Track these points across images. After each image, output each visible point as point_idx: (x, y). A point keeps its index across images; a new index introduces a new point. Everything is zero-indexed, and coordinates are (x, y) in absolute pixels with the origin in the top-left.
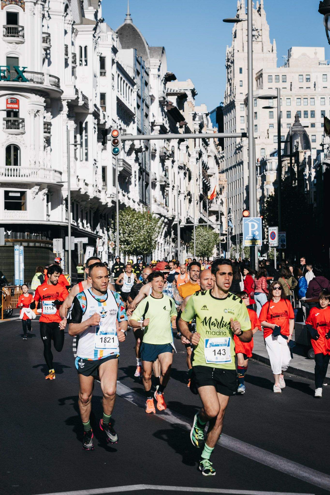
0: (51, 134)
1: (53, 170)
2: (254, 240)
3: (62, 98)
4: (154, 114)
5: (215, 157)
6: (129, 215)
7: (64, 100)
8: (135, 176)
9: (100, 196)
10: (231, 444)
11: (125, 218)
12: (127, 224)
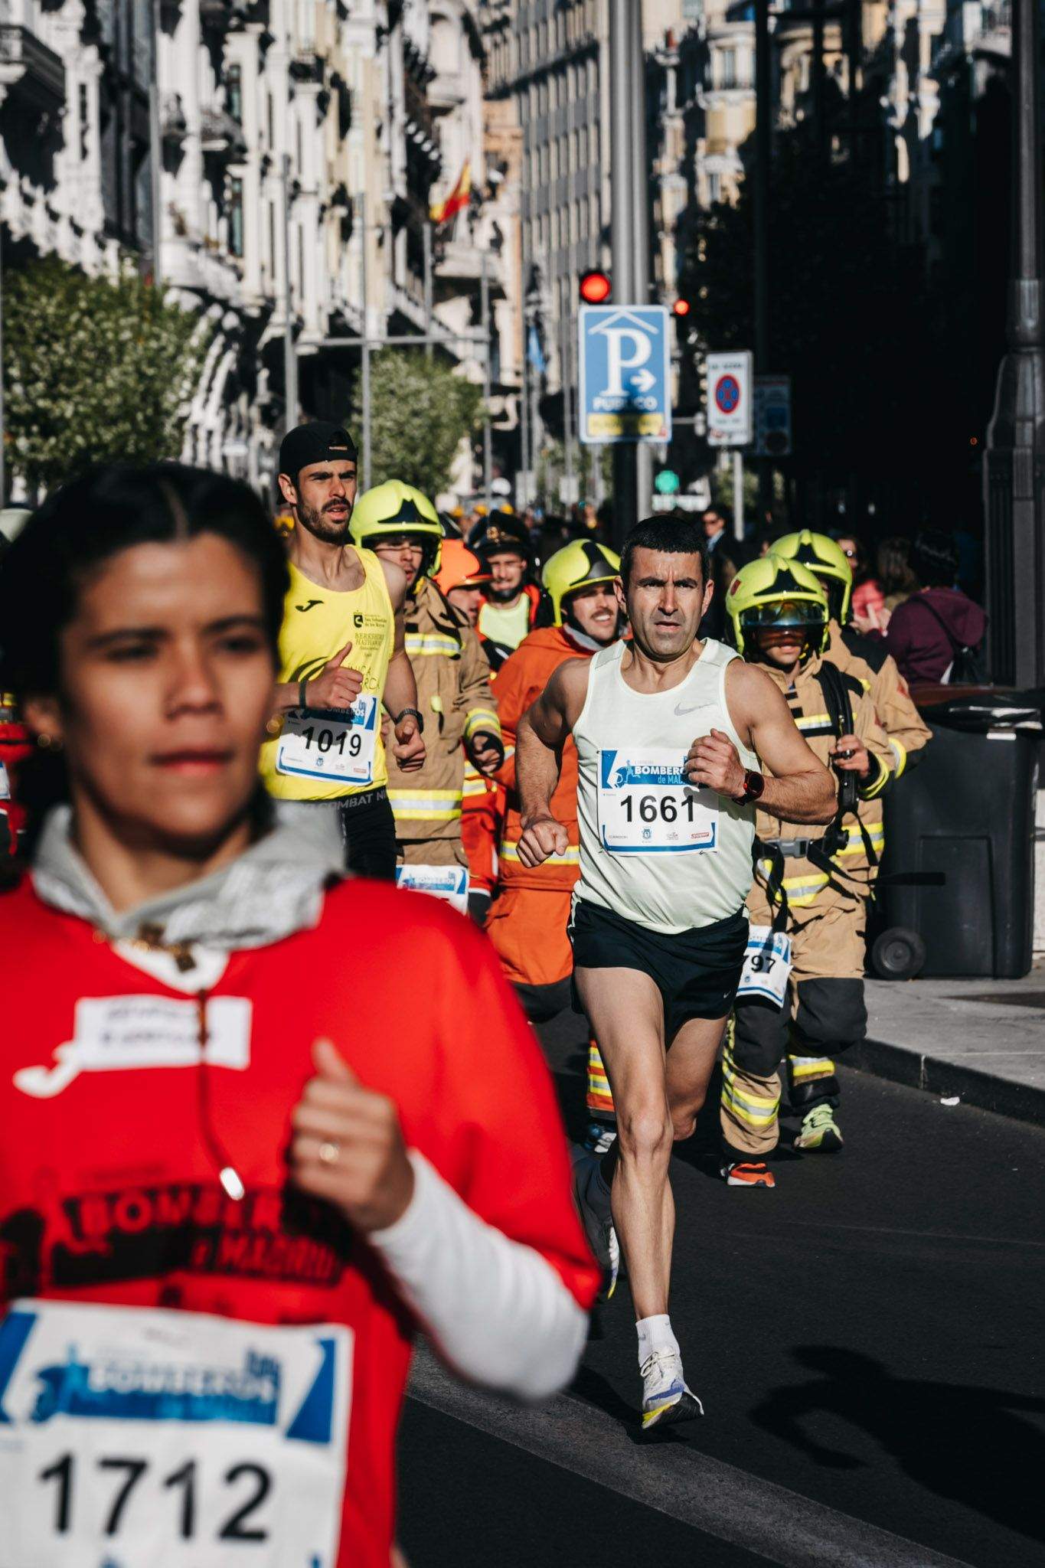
2: (630, 414)
5: (467, 22)
6: (51, 294)
8: (83, 106)
11: (32, 307)
12: (45, 337)
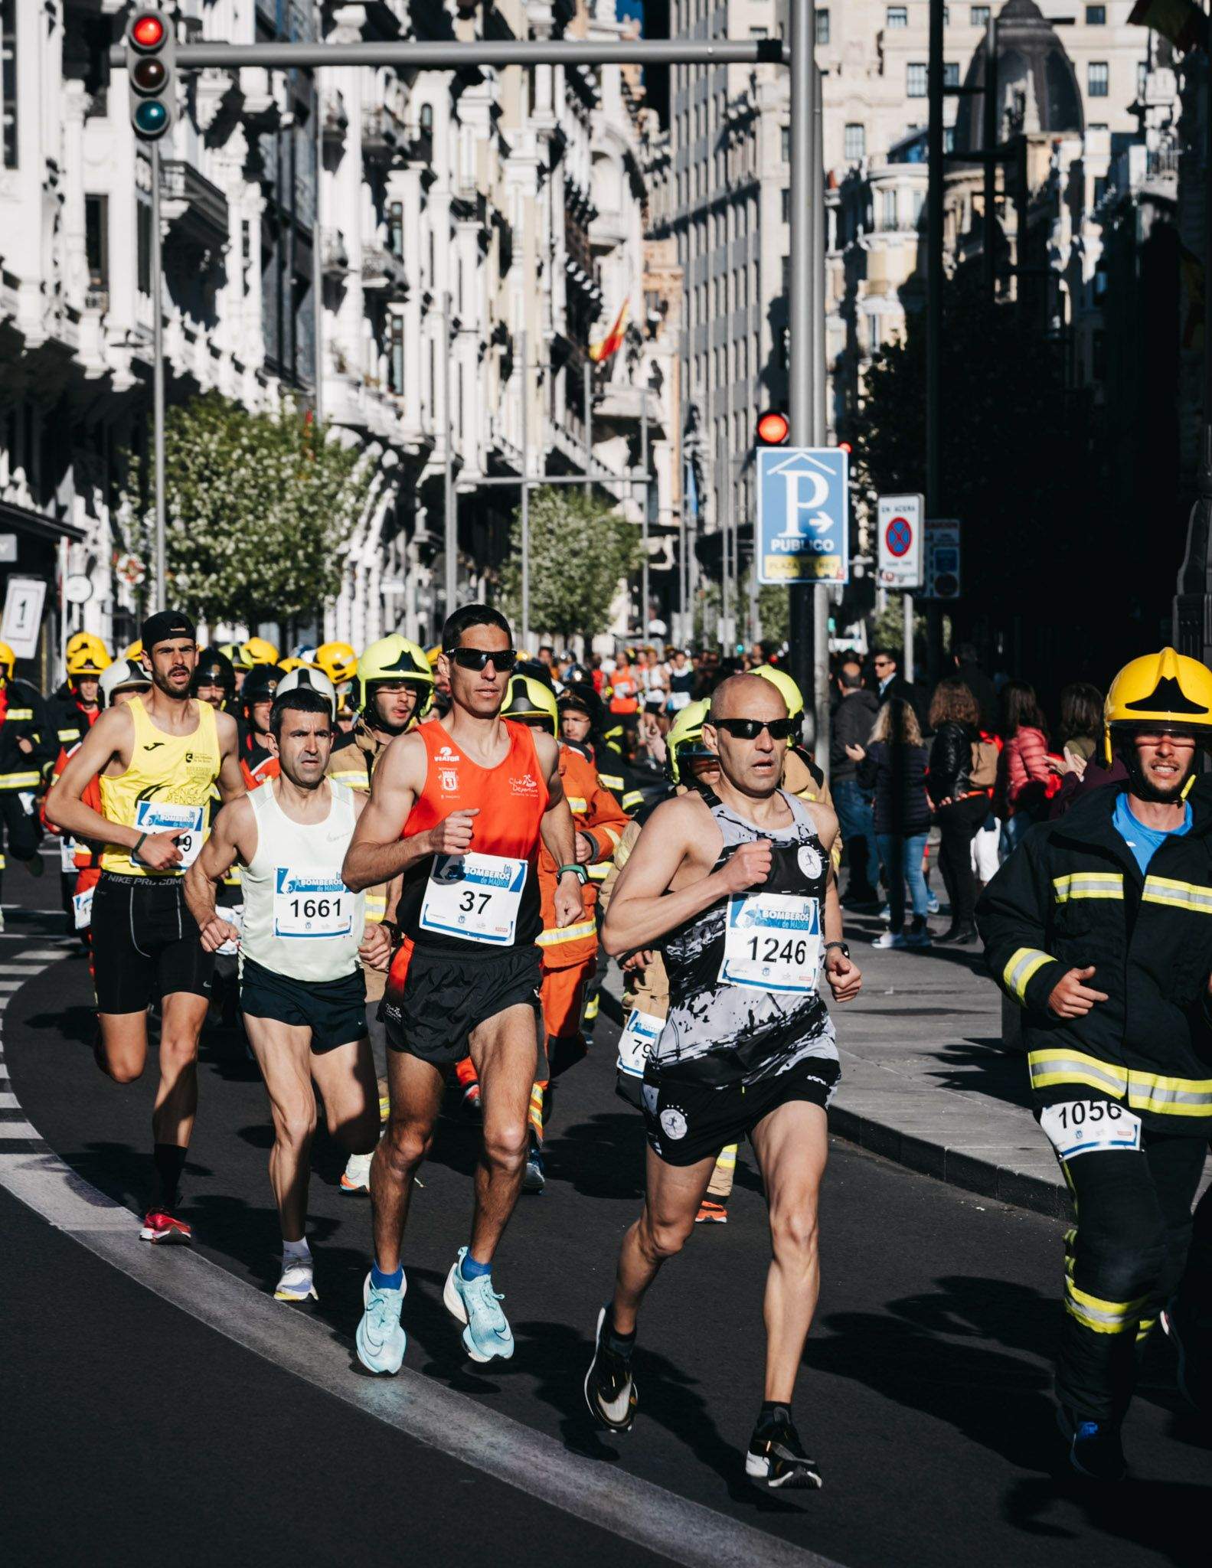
2: (807, 555)
5: (629, 160)
6: (213, 431)
8: (246, 243)
9: (76, 336)
10: (695, 1540)
11: (195, 444)
12: (207, 473)
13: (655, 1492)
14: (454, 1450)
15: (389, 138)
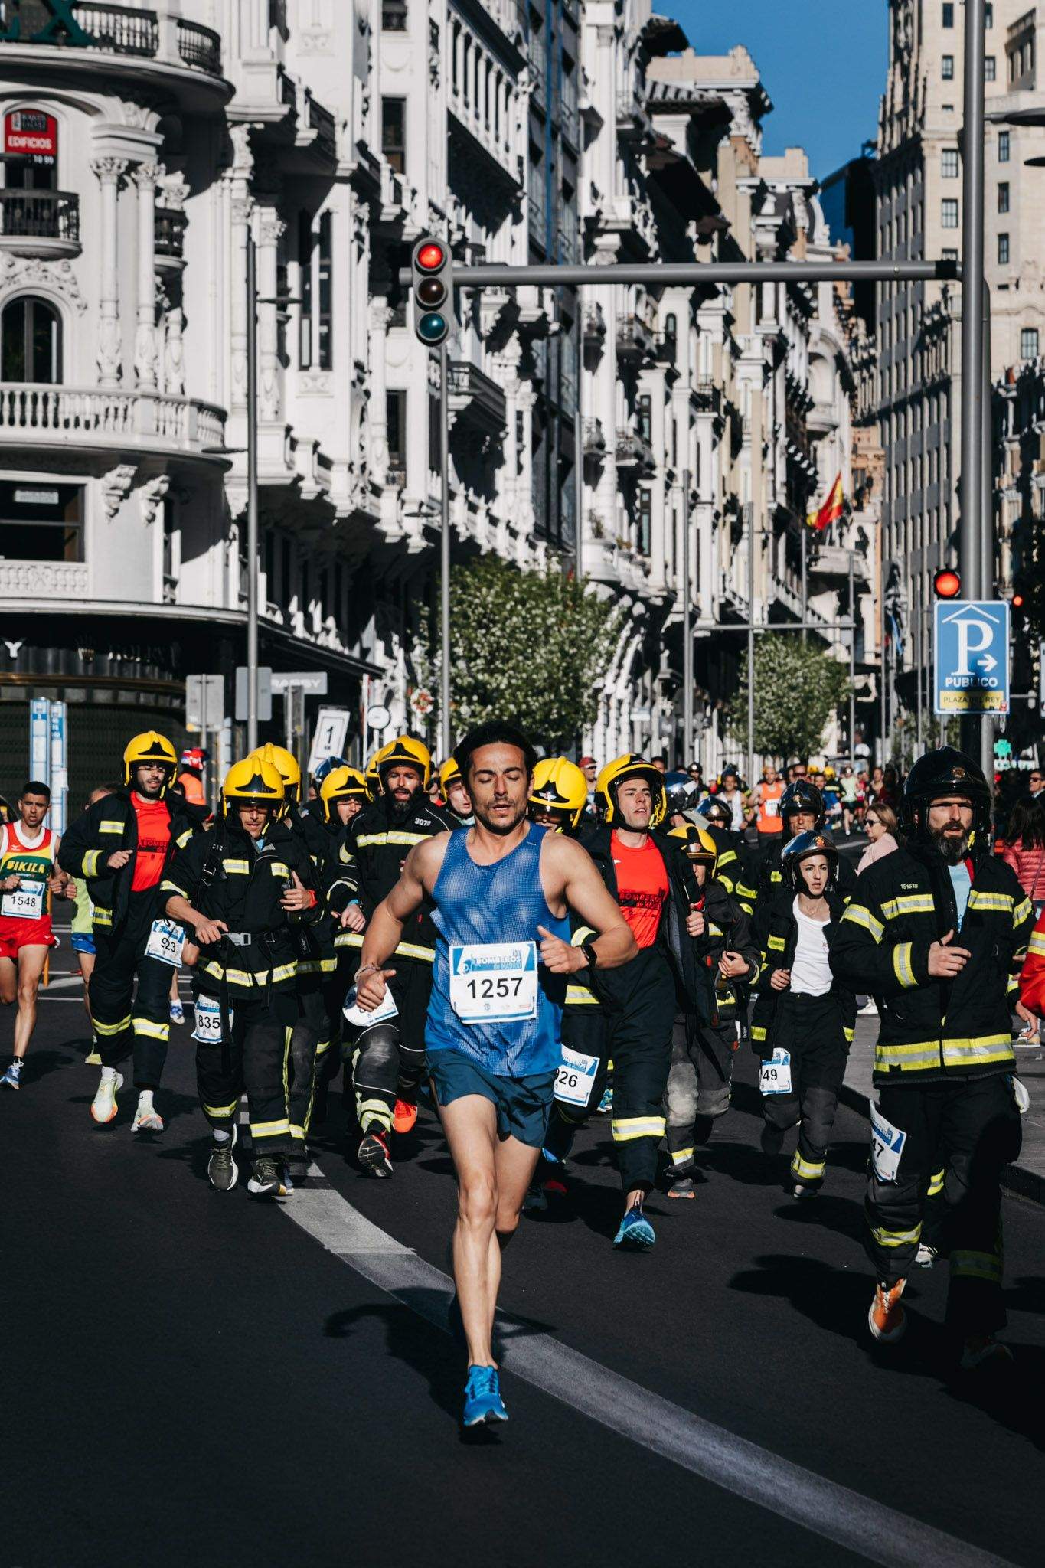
0: (185, 258)
1: (193, 403)
2: (976, 691)
3: (229, 116)
4: (597, 186)
5: (840, 359)
7: (236, 123)
8: (520, 430)
9: (378, 508)
11: (476, 597)
12: (484, 621)
13: (811, 1477)
14: (645, 1440)
15: (639, 342)
